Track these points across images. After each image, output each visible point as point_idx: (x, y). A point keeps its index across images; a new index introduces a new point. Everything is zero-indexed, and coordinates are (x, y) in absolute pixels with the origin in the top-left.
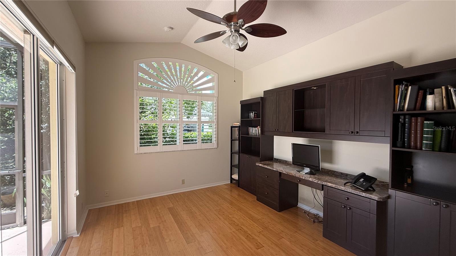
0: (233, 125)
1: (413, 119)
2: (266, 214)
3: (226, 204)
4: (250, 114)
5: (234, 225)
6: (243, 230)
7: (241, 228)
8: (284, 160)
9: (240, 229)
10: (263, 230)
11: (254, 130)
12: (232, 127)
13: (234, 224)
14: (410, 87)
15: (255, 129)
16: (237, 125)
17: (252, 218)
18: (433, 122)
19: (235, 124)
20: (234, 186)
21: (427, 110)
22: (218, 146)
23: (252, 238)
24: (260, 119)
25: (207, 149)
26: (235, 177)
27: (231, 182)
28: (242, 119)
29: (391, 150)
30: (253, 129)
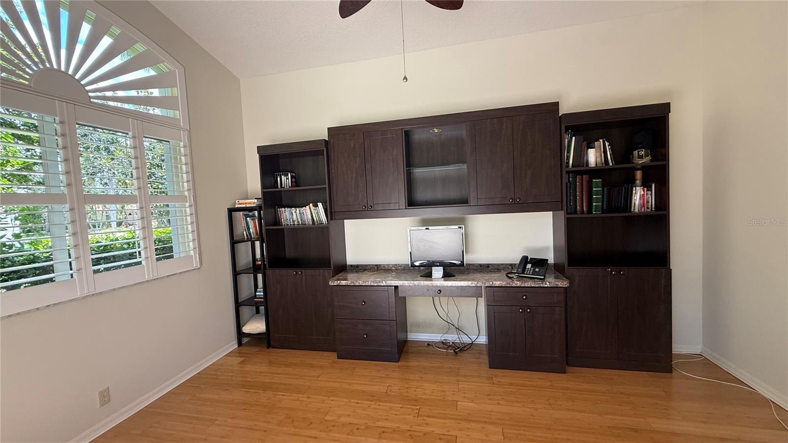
0: (236, 206)
1: (578, 178)
2: (384, 376)
3: (284, 397)
4: (279, 179)
5: (359, 431)
6: (389, 430)
7: (383, 430)
8: (372, 265)
9: (383, 432)
10: (418, 408)
11: (296, 212)
12: (231, 211)
13: (358, 429)
14: (574, 138)
15: (298, 212)
16: (250, 203)
17: (373, 397)
18: (601, 180)
19: (241, 201)
20: (257, 350)
21: (589, 166)
22: (201, 264)
23: (421, 434)
24: (325, 188)
25: (174, 275)
26: (254, 328)
27: (240, 344)
28: (265, 190)
29: (566, 219)
30: (293, 212)
